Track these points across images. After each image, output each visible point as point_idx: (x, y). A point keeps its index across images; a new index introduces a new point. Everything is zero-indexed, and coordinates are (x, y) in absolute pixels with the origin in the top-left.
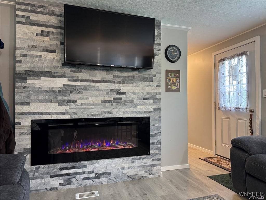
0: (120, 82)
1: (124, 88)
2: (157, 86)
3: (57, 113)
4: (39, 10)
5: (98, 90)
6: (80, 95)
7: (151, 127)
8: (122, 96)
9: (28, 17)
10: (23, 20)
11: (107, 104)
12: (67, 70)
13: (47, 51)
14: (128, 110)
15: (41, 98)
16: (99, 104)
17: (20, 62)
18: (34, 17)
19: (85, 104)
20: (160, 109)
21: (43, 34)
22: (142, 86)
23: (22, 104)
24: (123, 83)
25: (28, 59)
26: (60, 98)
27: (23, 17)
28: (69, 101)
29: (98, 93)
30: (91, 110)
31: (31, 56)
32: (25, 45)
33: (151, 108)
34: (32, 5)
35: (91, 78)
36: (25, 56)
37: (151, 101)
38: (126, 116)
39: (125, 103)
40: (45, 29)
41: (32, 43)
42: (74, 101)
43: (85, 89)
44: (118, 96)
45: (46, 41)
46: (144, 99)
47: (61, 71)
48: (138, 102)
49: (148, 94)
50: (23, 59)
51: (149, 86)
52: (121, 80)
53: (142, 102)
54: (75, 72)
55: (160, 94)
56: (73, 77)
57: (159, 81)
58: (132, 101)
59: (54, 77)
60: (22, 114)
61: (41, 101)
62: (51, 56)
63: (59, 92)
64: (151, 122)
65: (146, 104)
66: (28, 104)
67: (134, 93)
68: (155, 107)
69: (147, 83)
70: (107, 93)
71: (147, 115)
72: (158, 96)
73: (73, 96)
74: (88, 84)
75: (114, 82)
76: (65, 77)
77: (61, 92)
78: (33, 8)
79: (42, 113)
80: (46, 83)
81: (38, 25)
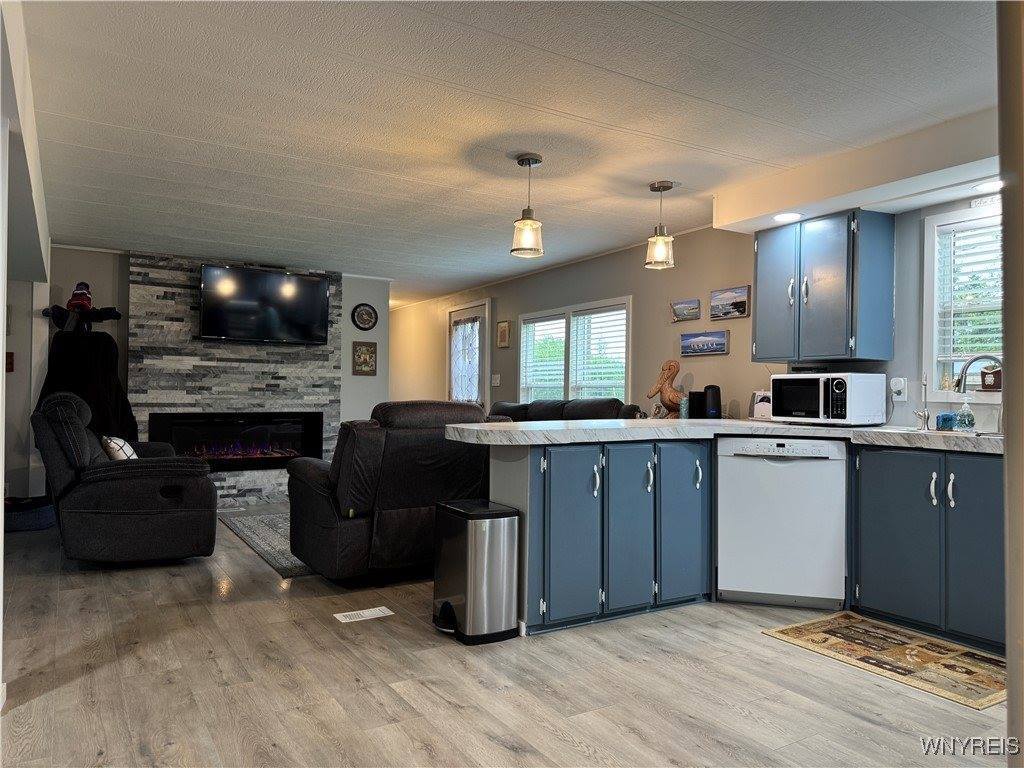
0: (277, 362)
1: (283, 370)
2: (335, 367)
3: (184, 405)
4: (161, 264)
5: (244, 373)
6: (217, 381)
7: (326, 427)
8: (278, 382)
9: (146, 274)
10: (140, 279)
11: (257, 393)
12: (200, 346)
13: (172, 319)
14: (289, 402)
15: (162, 383)
16: (245, 394)
17: (135, 335)
18: (154, 274)
19: (223, 393)
20: (339, 401)
21: (165, 296)
22: (310, 367)
23: (137, 392)
24: (282, 362)
25: (145, 331)
26: (189, 384)
27: (139, 274)
28: (202, 388)
29: (243, 377)
30: (232, 401)
31: (149, 327)
32: (142, 313)
33: (325, 399)
34: (151, 258)
35: (232, 356)
36: (141, 326)
37: (326, 390)
38: (286, 410)
39: (285, 392)
40: (170, 290)
41: (152, 310)
42: (209, 389)
43: (225, 371)
44: (273, 382)
45: (170, 307)
46: (314, 386)
47: (191, 347)
48: (304, 390)
49: (320, 378)
50: (137, 331)
51: (322, 367)
52: (279, 358)
53: (310, 390)
54: (210, 347)
55: (339, 379)
56: (207, 355)
57: (339, 360)
58: (295, 390)
59: (180, 354)
60: (137, 405)
61: (162, 388)
62: (176, 326)
63: (188, 375)
64: (325, 420)
65: (318, 394)
66: (145, 392)
67: (299, 378)
68: (332, 398)
69: (321, 363)
70: (257, 377)
71: (320, 410)
72: (336, 383)
73: (206, 382)
74: (229, 364)
75: (268, 362)
76: (196, 355)
77: (189, 376)
78: (153, 261)
79: (164, 405)
80: (169, 363)
81: (159, 285)
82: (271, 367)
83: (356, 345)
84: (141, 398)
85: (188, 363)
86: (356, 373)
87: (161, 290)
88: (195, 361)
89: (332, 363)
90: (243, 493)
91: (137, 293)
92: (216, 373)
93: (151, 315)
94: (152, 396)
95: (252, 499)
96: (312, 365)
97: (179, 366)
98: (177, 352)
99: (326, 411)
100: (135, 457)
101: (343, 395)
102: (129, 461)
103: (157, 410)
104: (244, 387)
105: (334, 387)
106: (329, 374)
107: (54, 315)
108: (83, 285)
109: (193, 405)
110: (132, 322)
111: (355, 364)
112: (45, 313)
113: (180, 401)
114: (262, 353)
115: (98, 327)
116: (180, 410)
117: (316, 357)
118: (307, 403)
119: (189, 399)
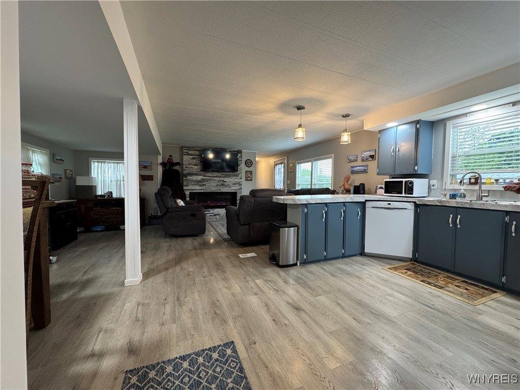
1: (225, 180)
4: (192, 149)
6: (208, 183)
7: (238, 196)
9: (188, 152)
10: (186, 154)
11: (218, 186)
12: (202, 173)
13: (195, 165)
14: (227, 189)
15: (193, 184)
17: (185, 170)
19: (209, 186)
20: (241, 189)
25: (188, 168)
26: (200, 184)
27: (186, 152)
28: (203, 185)
29: (214, 182)
30: (212, 189)
32: (187, 163)
33: (237, 188)
35: (211, 176)
37: (238, 185)
39: (226, 186)
40: (194, 157)
41: (190, 162)
42: (205, 185)
43: (210, 180)
44: (223, 183)
45: (194, 161)
46: (234, 184)
47: (200, 173)
48: (232, 185)
49: (236, 182)
51: (237, 178)
52: (224, 176)
54: (205, 173)
56: (205, 175)
57: (241, 176)
58: (229, 185)
64: (238, 194)
65: (235, 186)
66: (188, 186)
67: (230, 182)
68: (239, 188)
70: (218, 182)
71: (236, 191)
72: (241, 183)
73: (205, 183)
74: (211, 178)
75: (222, 177)
76: (201, 175)
77: (200, 181)
78: (189, 148)
79: (194, 190)
80: (195, 178)
81: (191, 155)
82: (222, 179)
83: (246, 172)
84: (187, 188)
85: (199, 178)
86: (246, 180)
87: (192, 157)
88: (202, 177)
89: (239, 177)
90: (215, 215)
91: (185, 158)
92: (207, 180)
93: (190, 164)
94: (190, 187)
95: (218, 217)
96: (234, 178)
97: (197, 179)
98: (196, 175)
99: (238, 191)
100: (184, 205)
101: (242, 187)
102: (182, 206)
103: (191, 191)
104: (215, 185)
105: (240, 185)
106: (238, 181)
107: (163, 164)
108: (171, 156)
109: (201, 190)
110: (184, 166)
111: (246, 177)
112: (161, 164)
113: (197, 188)
114: (220, 174)
115: (175, 168)
116: (198, 191)
117: (235, 176)
118: (233, 189)
119: (200, 188)
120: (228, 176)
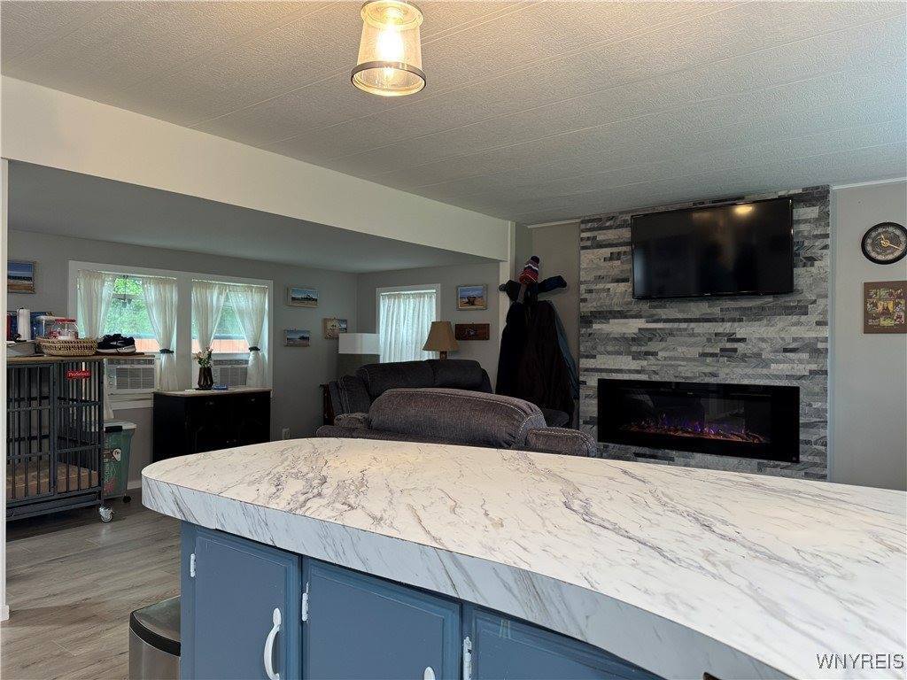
0: (733, 320)
1: (741, 330)
2: (818, 323)
3: (630, 371)
4: (608, 224)
5: (693, 335)
6: (663, 344)
7: (803, 408)
8: (735, 345)
9: (595, 238)
10: (589, 243)
11: (709, 360)
12: (644, 306)
13: (618, 281)
14: (750, 371)
15: (610, 348)
16: (694, 360)
17: (584, 300)
18: (602, 236)
19: (670, 358)
20: (825, 372)
21: (612, 257)
22: (780, 325)
23: (587, 357)
24: (741, 320)
25: (594, 295)
26: (634, 349)
27: (588, 238)
28: (647, 353)
29: (693, 340)
30: (680, 369)
31: (598, 291)
32: (591, 277)
33: (803, 369)
34: (600, 220)
35: (680, 316)
36: (590, 291)
37: (805, 356)
38: (746, 382)
39: (744, 357)
40: (615, 250)
41: (599, 274)
42: (654, 354)
43: (671, 333)
44: (729, 345)
45: (617, 267)
46: (786, 350)
47: (635, 308)
48: (771, 356)
49: (795, 340)
50: (587, 296)
51: (798, 324)
52: (736, 315)
53: (781, 356)
54: (655, 307)
55: (825, 340)
56: (653, 315)
57: (824, 313)
58: (758, 355)
59: (626, 317)
60: (587, 370)
61: (609, 353)
62: (622, 287)
63: (633, 339)
64: (803, 398)
65: (792, 361)
66: (594, 357)
67: (763, 340)
68: (814, 367)
69: (795, 318)
70: (709, 340)
71: (795, 384)
72: (820, 346)
73: (652, 347)
74: (676, 325)
75: (723, 320)
76: (640, 317)
77: (635, 340)
79: (611, 371)
80: (616, 327)
81: (606, 246)
82: (726, 327)
83: (869, 287)
84: (591, 363)
85: (633, 326)
86: (869, 329)
87: (607, 252)
88: (641, 323)
89: (813, 317)
91: (586, 258)
92: (662, 336)
93: (600, 278)
94: (603, 361)
96: (783, 321)
97: (624, 330)
98: (622, 315)
99: (804, 386)
101: (832, 364)
103: (605, 376)
104: (694, 352)
105: (816, 351)
106: (808, 334)
107: (510, 288)
108: (535, 260)
109: (638, 372)
110: (583, 287)
111: (867, 316)
113: (625, 367)
114: (715, 309)
116: (626, 377)
117: (789, 311)
118: (776, 373)
119: (635, 365)
120: (756, 315)
